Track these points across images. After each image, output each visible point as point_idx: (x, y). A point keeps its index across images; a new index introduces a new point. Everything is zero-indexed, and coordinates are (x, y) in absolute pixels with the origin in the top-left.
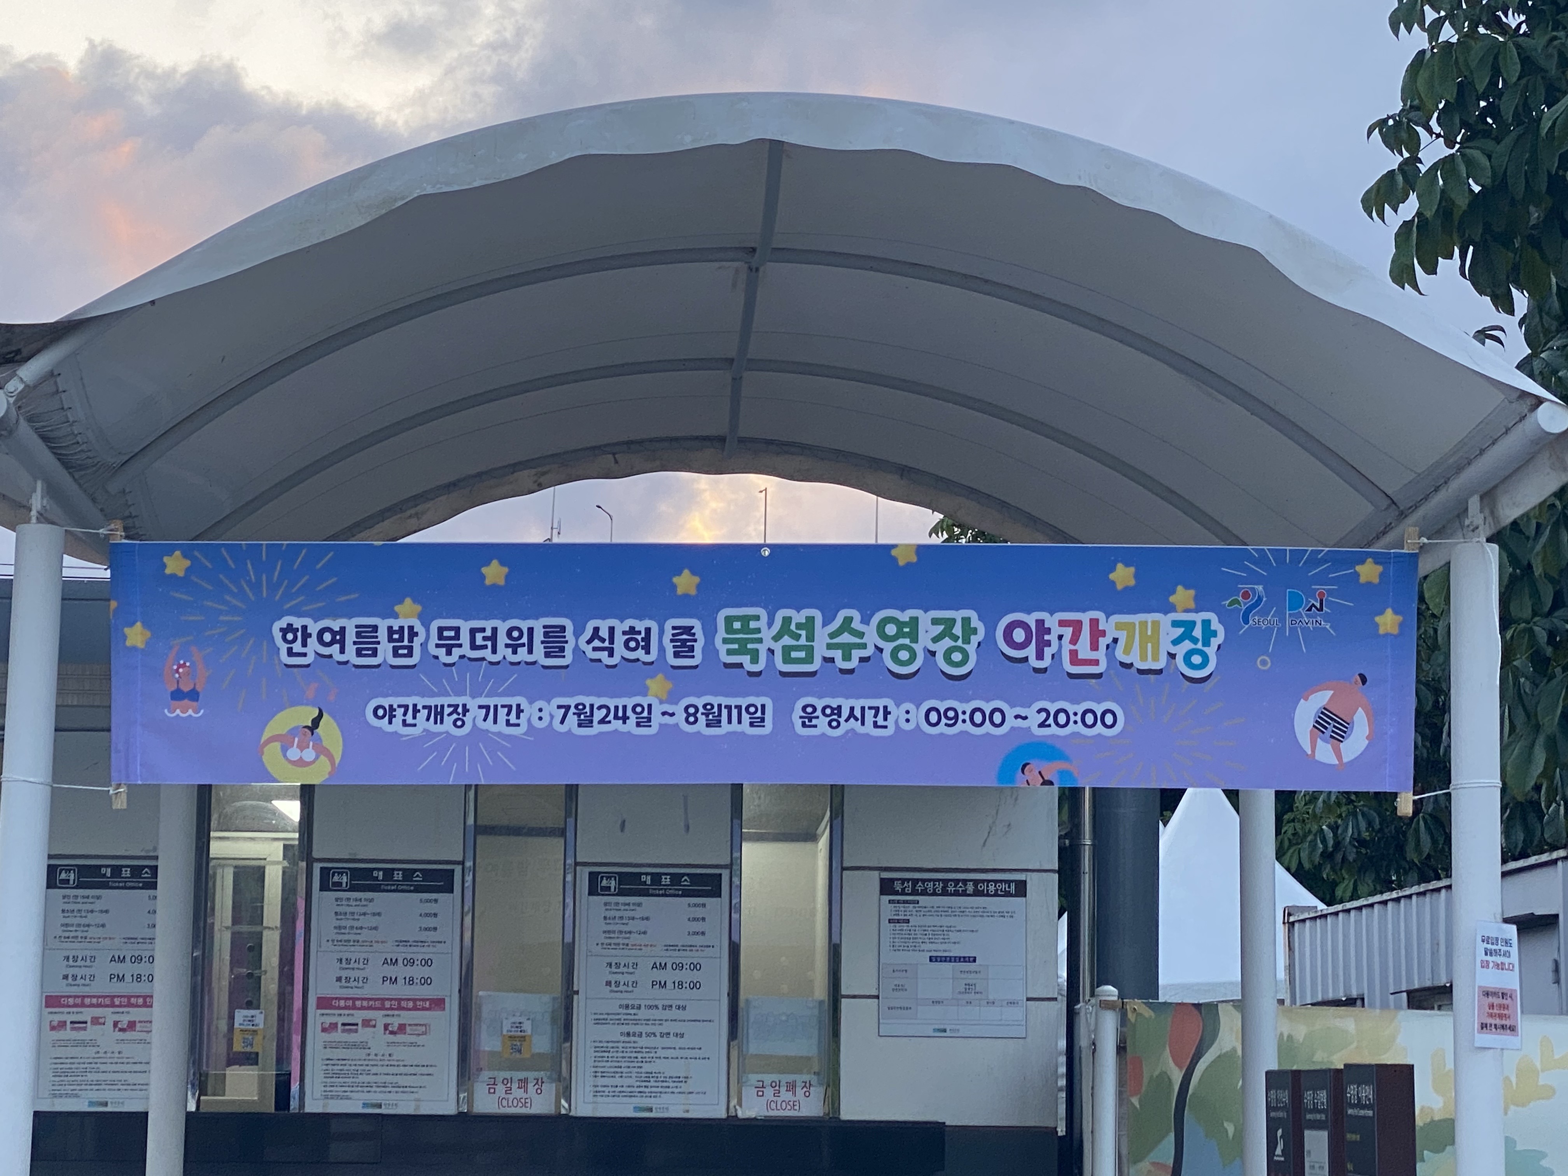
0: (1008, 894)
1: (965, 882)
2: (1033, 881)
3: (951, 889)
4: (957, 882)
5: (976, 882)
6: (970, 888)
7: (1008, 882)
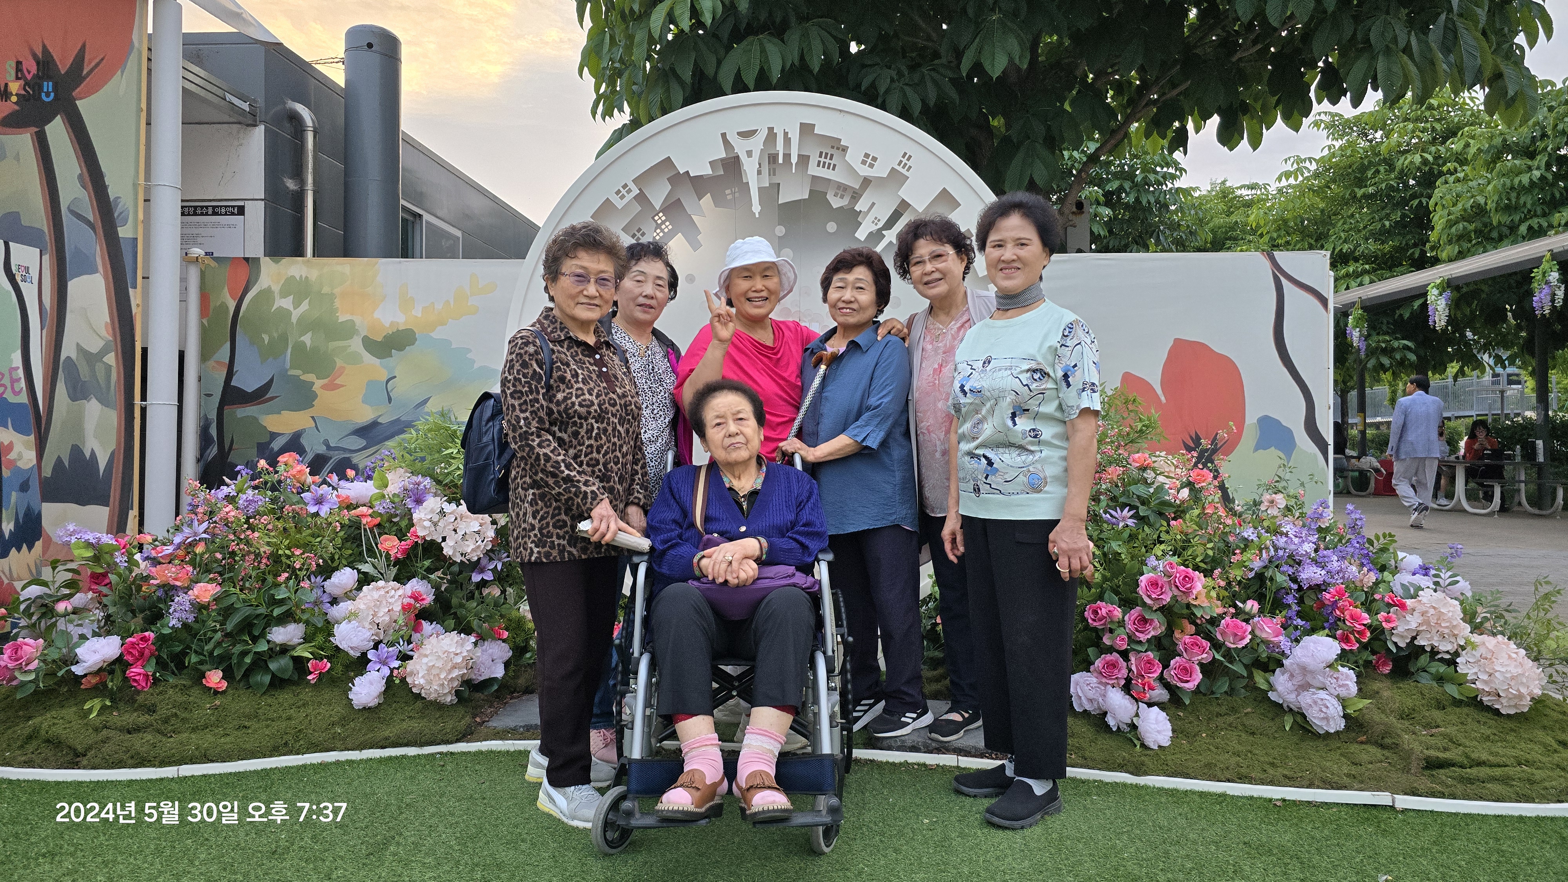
0: (233, 214)
1: (207, 207)
2: (248, 206)
3: (199, 212)
4: (202, 207)
5: (214, 207)
6: (210, 211)
7: (233, 207)
